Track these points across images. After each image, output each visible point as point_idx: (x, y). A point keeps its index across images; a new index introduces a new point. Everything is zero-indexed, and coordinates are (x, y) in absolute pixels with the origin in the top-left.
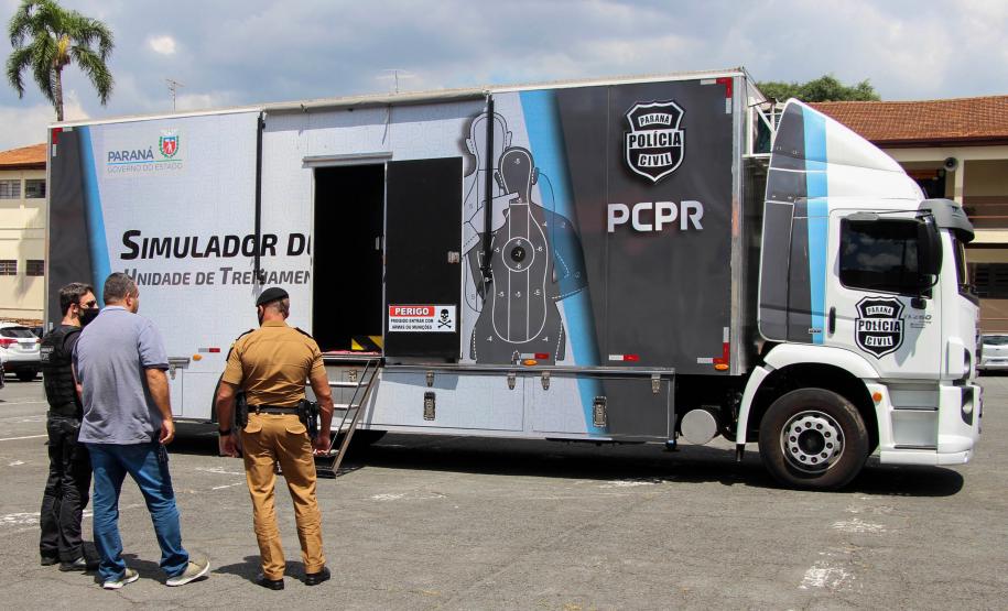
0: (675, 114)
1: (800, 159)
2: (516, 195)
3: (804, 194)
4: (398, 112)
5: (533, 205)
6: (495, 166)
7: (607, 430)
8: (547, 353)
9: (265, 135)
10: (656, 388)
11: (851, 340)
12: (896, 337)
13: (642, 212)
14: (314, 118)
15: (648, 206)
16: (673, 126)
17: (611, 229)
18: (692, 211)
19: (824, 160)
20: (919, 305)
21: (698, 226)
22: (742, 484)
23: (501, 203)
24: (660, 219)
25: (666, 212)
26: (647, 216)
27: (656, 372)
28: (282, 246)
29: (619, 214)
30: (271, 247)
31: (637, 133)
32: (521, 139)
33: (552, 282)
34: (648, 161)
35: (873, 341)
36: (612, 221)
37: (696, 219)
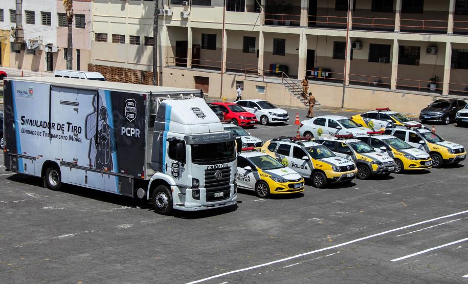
0: (135, 103)
1: (164, 120)
2: (103, 121)
3: (164, 130)
4: (80, 91)
5: (107, 125)
6: (99, 111)
7: (121, 192)
8: (110, 168)
9: (52, 92)
10: (130, 182)
11: (170, 173)
12: (178, 173)
13: (128, 130)
14: (63, 89)
15: (129, 129)
16: (134, 107)
17: (122, 134)
18: (138, 132)
19: (170, 120)
20: (183, 165)
21: (139, 136)
22: (147, 209)
23: (101, 123)
24: (132, 133)
25: (133, 131)
26: (129, 132)
27: (131, 177)
28: (56, 127)
29: (124, 130)
30: (53, 126)
31: (127, 107)
32: (105, 105)
33: (111, 148)
34: (129, 116)
35: (174, 174)
36: (123, 132)
37: (138, 134)
